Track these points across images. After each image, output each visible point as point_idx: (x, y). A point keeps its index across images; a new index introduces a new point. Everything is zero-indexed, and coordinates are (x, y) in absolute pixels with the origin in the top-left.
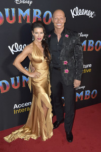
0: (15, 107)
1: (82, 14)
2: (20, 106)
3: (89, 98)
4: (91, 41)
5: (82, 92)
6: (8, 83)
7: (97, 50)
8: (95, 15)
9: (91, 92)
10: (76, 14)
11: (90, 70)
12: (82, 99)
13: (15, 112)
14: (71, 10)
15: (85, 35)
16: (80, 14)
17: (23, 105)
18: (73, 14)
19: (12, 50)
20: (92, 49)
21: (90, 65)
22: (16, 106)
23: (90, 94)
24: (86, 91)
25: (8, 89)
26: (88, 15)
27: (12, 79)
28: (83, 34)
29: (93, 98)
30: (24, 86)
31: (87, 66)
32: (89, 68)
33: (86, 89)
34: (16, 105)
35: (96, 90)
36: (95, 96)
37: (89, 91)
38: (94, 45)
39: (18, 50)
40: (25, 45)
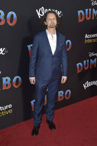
3: (62, 99)
9: (64, 93)
14: (37, 10)
18: (39, 14)
23: (64, 95)
24: (59, 92)
29: (67, 98)
35: (69, 91)
36: (69, 96)
37: (62, 92)
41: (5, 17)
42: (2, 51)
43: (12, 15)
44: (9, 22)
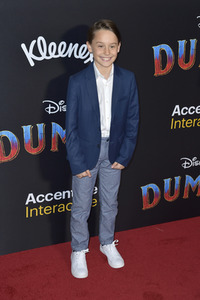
0: (28, 201)
2: (41, 198)
6: (16, 139)
13: (29, 213)
17: (49, 197)
19: (30, 55)
22: (31, 198)
25: (14, 153)
27: (27, 129)
30: (54, 148)
34: (31, 195)
39: (44, 56)
40: (64, 43)
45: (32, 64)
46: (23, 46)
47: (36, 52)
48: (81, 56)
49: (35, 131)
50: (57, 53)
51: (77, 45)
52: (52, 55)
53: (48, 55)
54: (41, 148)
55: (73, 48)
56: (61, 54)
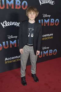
1: (46, 3)
2: (9, 59)
3: (52, 54)
4: (52, 20)
5: (47, 51)
6: (1, 45)
7: (56, 25)
8: (54, 3)
9: (53, 51)
10: (42, 3)
11: (52, 37)
12: (47, 55)
15: (48, 16)
16: (45, 3)
17: (11, 58)
18: (40, 3)
19: (3, 25)
20: (53, 24)
21: (52, 34)
22: (6, 59)
23: (53, 52)
24: (50, 50)
26: (50, 3)
27: (4, 43)
28: (47, 15)
29: (54, 54)
30: (11, 47)
31: (50, 35)
32: (51, 36)
33: (49, 49)
34: (6, 58)
35: (56, 50)
36: (56, 53)
37: (52, 50)
38: (54, 22)
39: (6, 25)
40: (11, 22)
41: (21, 4)
42: (18, 25)
43: (25, 3)
44: (23, 7)
45: (4, 27)
46: (1, 23)
47: (4, 24)
48: (15, 25)
49: (6, 43)
50: (10, 24)
51: (14, 22)
52: (9, 25)
53: (7, 25)
54: (8, 47)
55: (13, 23)
56: (11, 25)
